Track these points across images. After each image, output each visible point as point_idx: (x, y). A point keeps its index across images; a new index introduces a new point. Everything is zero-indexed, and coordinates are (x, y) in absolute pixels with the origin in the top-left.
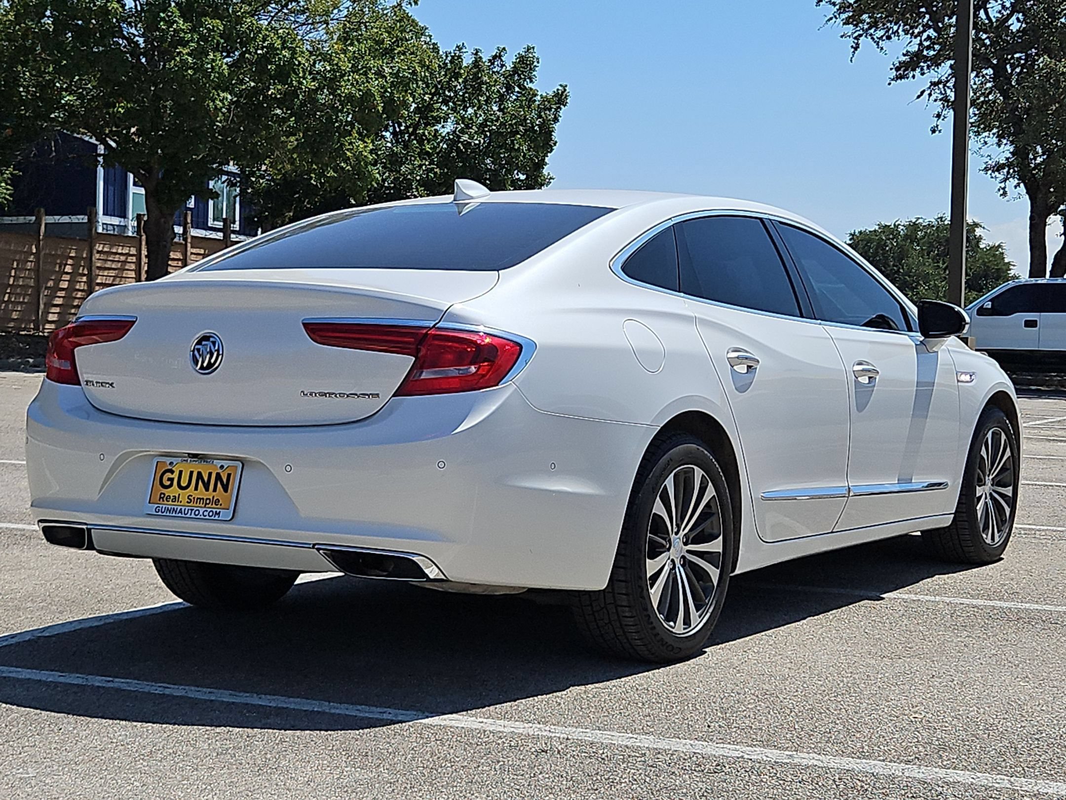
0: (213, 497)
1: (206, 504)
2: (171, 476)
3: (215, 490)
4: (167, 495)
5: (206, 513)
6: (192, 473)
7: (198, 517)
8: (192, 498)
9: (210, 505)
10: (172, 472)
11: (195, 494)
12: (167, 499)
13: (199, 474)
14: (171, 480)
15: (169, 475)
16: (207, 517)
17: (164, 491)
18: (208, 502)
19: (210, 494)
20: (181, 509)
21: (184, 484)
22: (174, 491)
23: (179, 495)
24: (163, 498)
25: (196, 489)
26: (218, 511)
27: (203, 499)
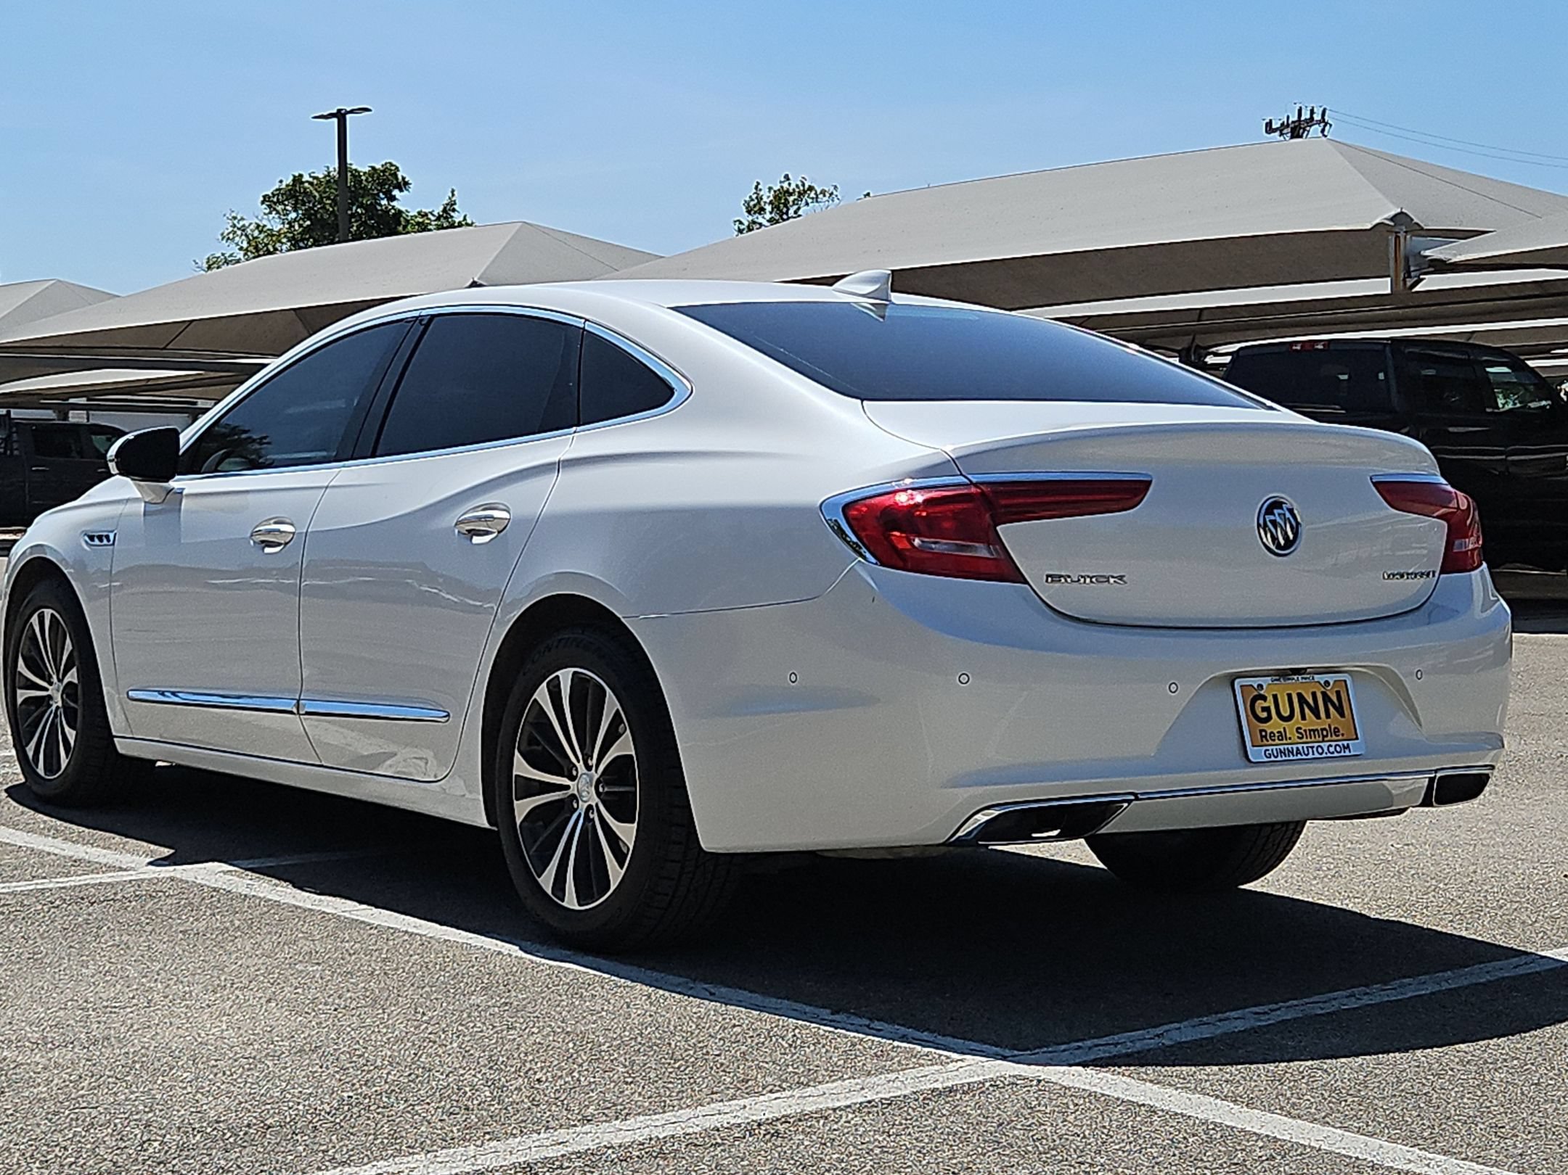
0: (1330, 726)
1: (1324, 737)
2: (1266, 705)
3: (1328, 716)
4: (1269, 731)
5: (1332, 749)
6: (1290, 696)
7: (1324, 755)
8: (1301, 731)
9: (1329, 738)
10: (1264, 698)
11: (1305, 725)
12: (1270, 737)
13: (1300, 696)
14: (1267, 709)
15: (1260, 704)
16: (1336, 754)
17: (1263, 726)
18: (1325, 733)
19: (1323, 723)
20: (1298, 749)
21: (1286, 713)
22: (1275, 725)
23: (1284, 729)
24: (1265, 737)
25: (1303, 718)
26: (1345, 743)
27: (1317, 730)
